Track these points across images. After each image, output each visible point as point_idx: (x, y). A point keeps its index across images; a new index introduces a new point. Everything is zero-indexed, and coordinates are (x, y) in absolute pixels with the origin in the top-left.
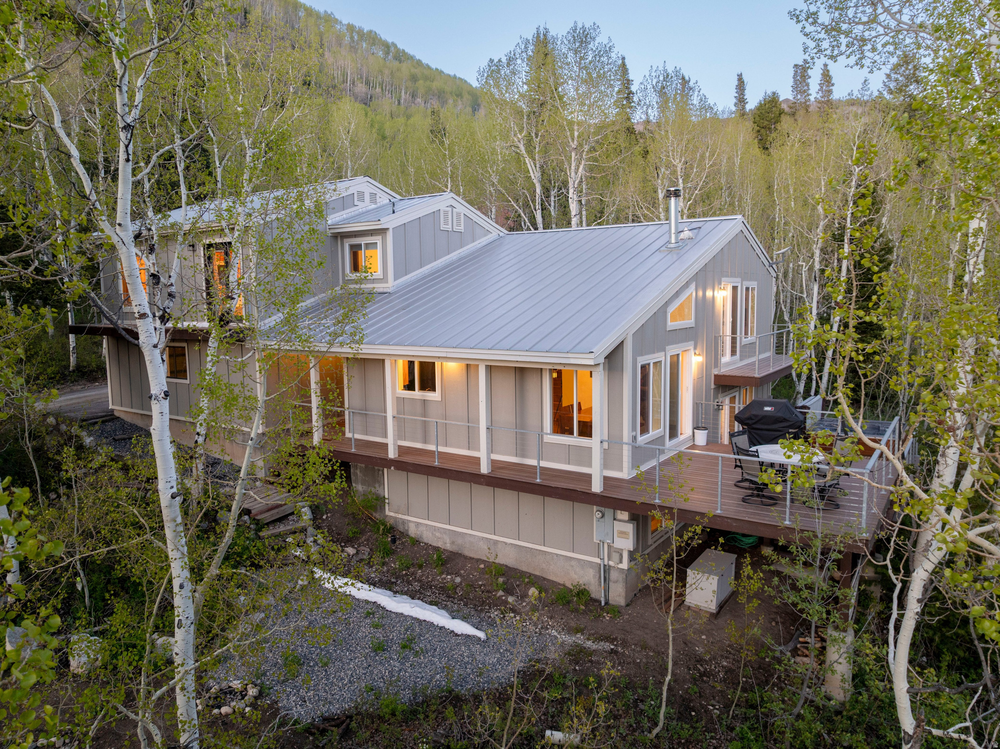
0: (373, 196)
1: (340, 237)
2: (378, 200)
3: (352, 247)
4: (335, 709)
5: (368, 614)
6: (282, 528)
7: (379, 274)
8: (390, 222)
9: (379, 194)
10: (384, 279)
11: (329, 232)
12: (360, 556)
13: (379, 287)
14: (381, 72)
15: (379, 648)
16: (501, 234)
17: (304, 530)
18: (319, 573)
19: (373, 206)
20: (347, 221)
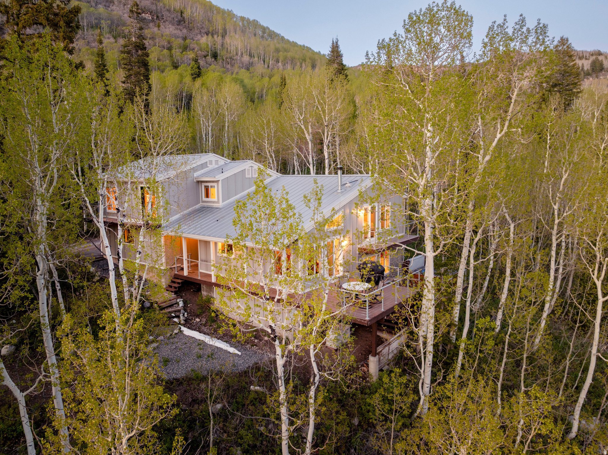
0: (217, 162)
1: (199, 182)
2: (219, 163)
3: (205, 186)
4: (178, 376)
5: (199, 345)
6: (170, 310)
7: (216, 199)
8: (220, 177)
9: (220, 160)
10: (218, 202)
11: (195, 181)
12: (202, 322)
13: (215, 205)
14: (257, 47)
15: (200, 357)
16: (278, 176)
17: (179, 311)
18: (183, 328)
19: (217, 166)
20: (203, 175)
